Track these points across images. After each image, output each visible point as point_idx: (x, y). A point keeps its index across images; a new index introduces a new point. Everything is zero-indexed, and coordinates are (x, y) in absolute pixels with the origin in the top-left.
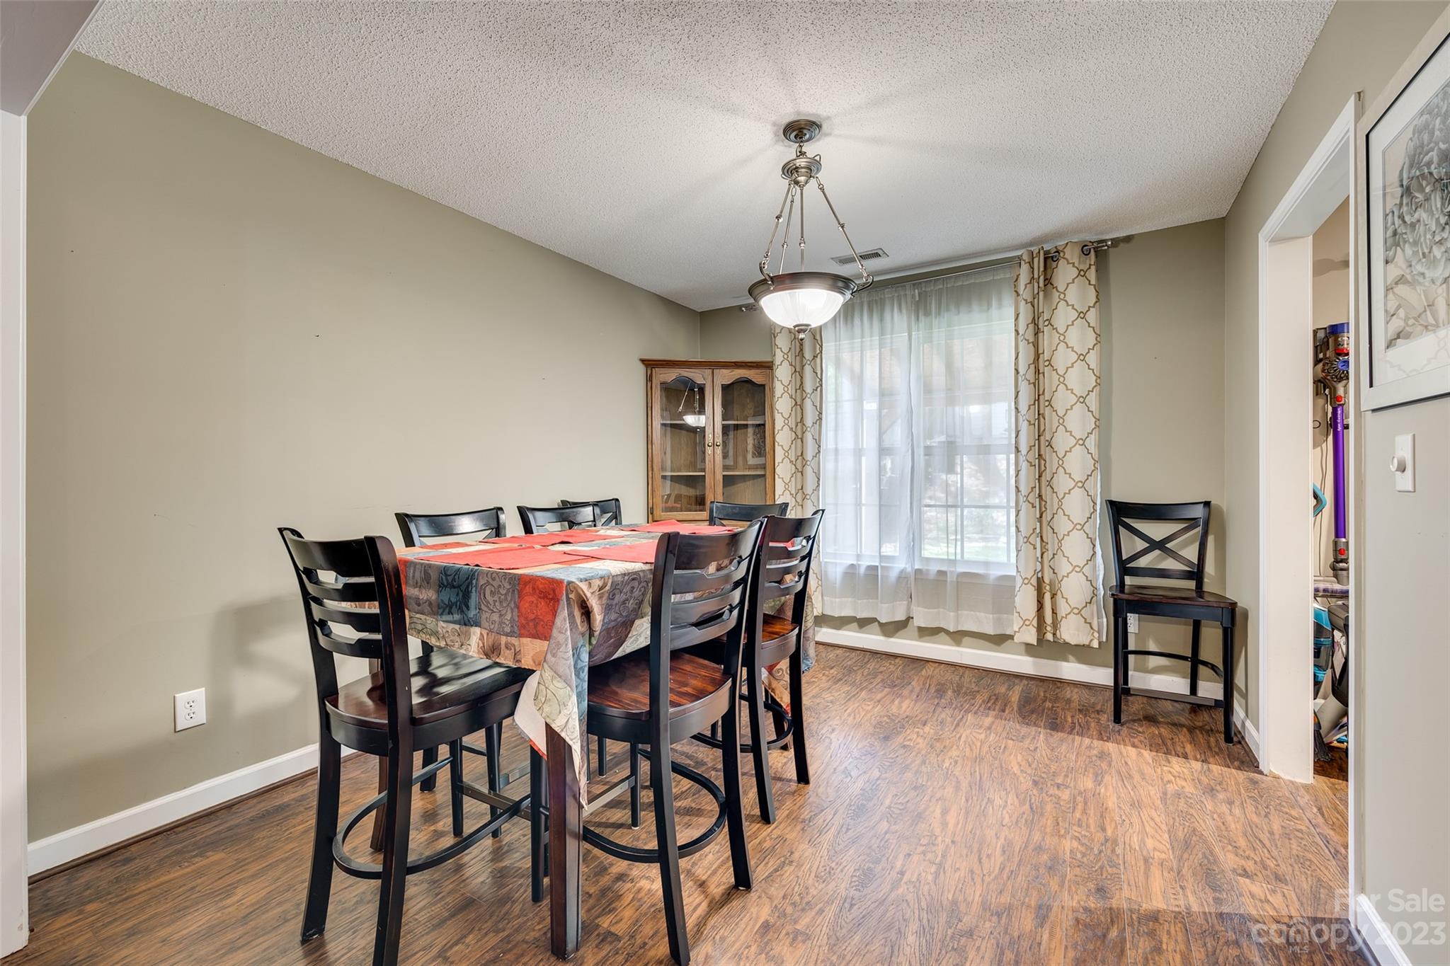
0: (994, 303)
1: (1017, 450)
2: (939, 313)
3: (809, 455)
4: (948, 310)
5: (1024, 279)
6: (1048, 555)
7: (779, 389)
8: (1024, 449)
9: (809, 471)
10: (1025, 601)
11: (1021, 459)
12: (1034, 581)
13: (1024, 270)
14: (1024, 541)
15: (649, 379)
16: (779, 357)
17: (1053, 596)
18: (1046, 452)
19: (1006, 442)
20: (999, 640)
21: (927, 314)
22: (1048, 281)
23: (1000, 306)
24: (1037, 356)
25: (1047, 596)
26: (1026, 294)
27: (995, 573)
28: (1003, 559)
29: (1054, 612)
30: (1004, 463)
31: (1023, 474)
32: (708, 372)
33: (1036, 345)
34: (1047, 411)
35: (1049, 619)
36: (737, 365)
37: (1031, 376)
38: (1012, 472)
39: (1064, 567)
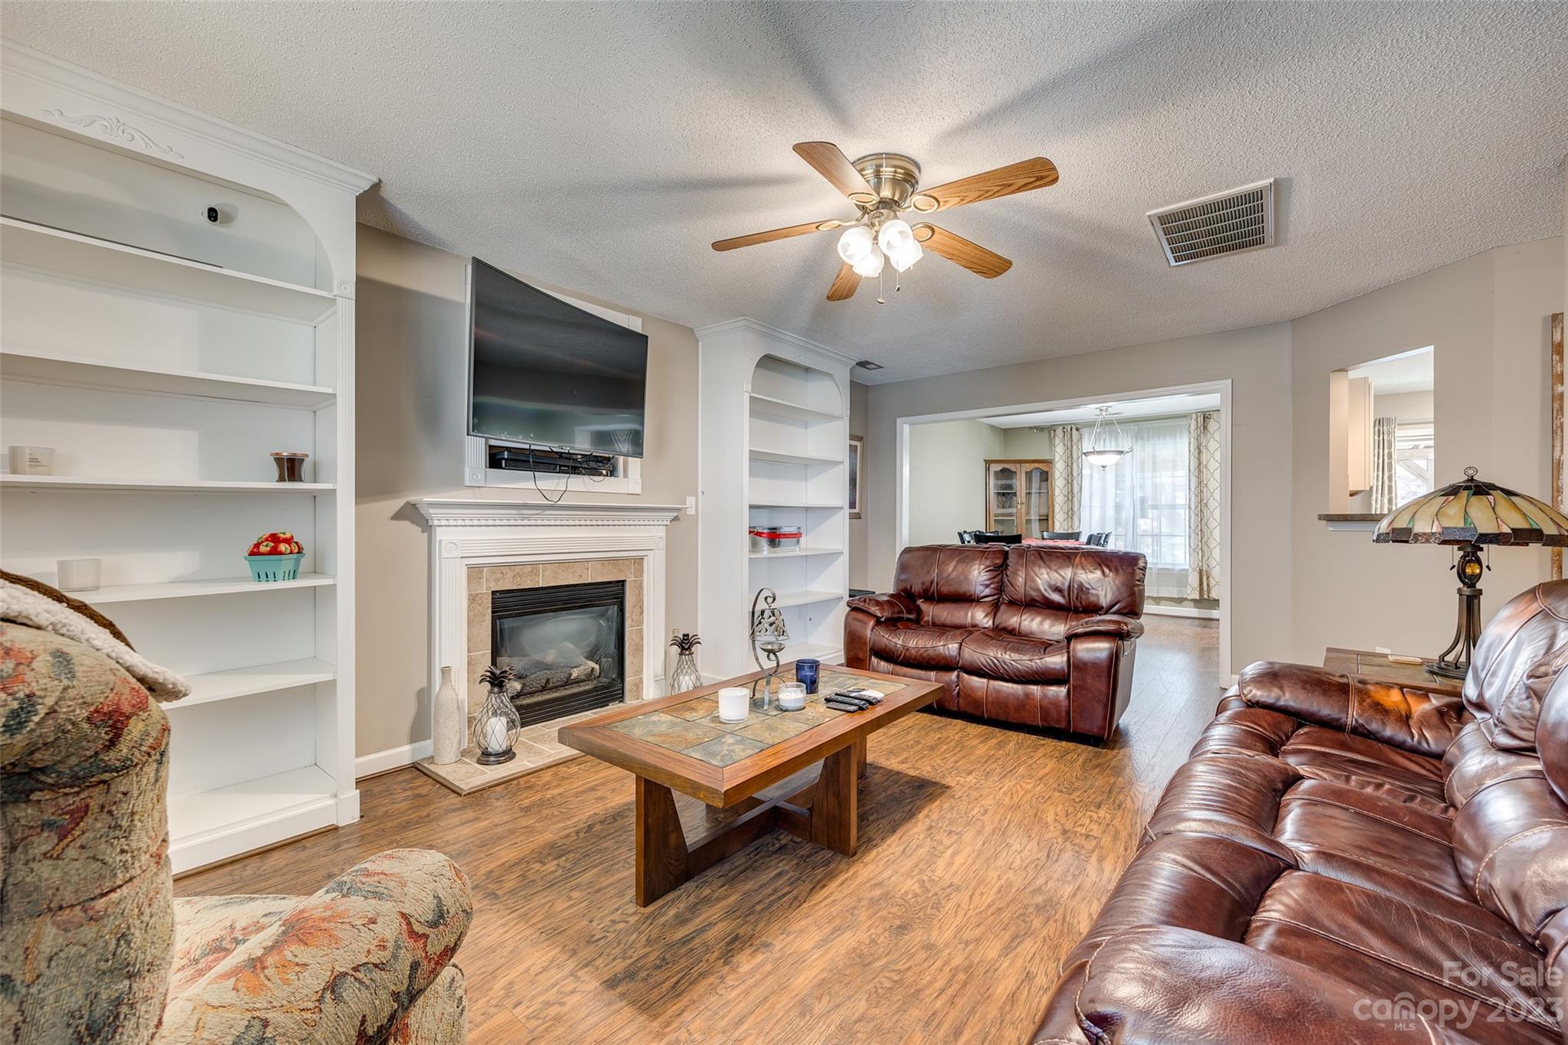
0: (1178, 437)
1: (1190, 508)
2: (1148, 439)
3: (1076, 509)
4: (1153, 438)
5: (1193, 427)
6: (1206, 558)
7: (1057, 474)
8: (1193, 507)
9: (1075, 517)
10: (1193, 579)
11: (1192, 512)
12: (1198, 569)
13: (1193, 422)
14: (1193, 550)
15: (987, 469)
16: (1057, 457)
17: (1208, 578)
18: (1205, 510)
19: (1184, 502)
20: (1180, 601)
21: (1142, 439)
22: (1205, 428)
23: (1181, 437)
24: (1200, 464)
25: (1205, 578)
26: (1194, 434)
27: (1178, 568)
28: (1183, 562)
29: (1208, 586)
30: (1183, 514)
31: (1192, 519)
32: (1018, 465)
33: (1199, 459)
34: (1205, 490)
35: (1205, 588)
36: (1034, 461)
37: (1196, 473)
38: (1187, 519)
39: (1213, 563)
